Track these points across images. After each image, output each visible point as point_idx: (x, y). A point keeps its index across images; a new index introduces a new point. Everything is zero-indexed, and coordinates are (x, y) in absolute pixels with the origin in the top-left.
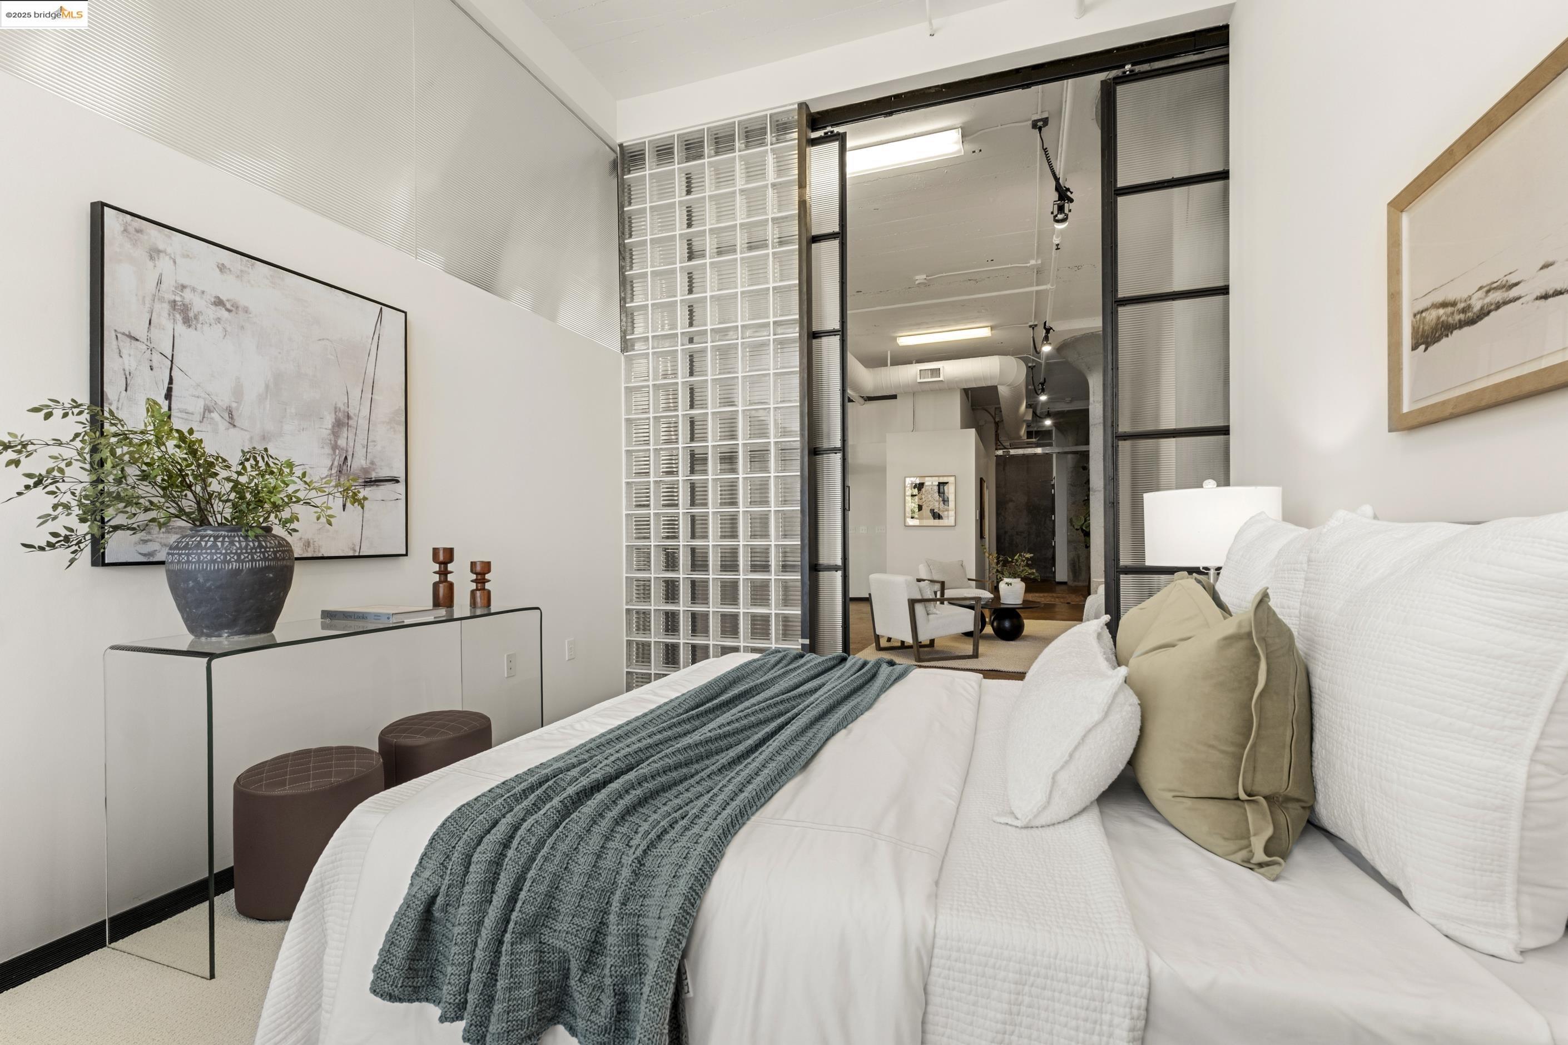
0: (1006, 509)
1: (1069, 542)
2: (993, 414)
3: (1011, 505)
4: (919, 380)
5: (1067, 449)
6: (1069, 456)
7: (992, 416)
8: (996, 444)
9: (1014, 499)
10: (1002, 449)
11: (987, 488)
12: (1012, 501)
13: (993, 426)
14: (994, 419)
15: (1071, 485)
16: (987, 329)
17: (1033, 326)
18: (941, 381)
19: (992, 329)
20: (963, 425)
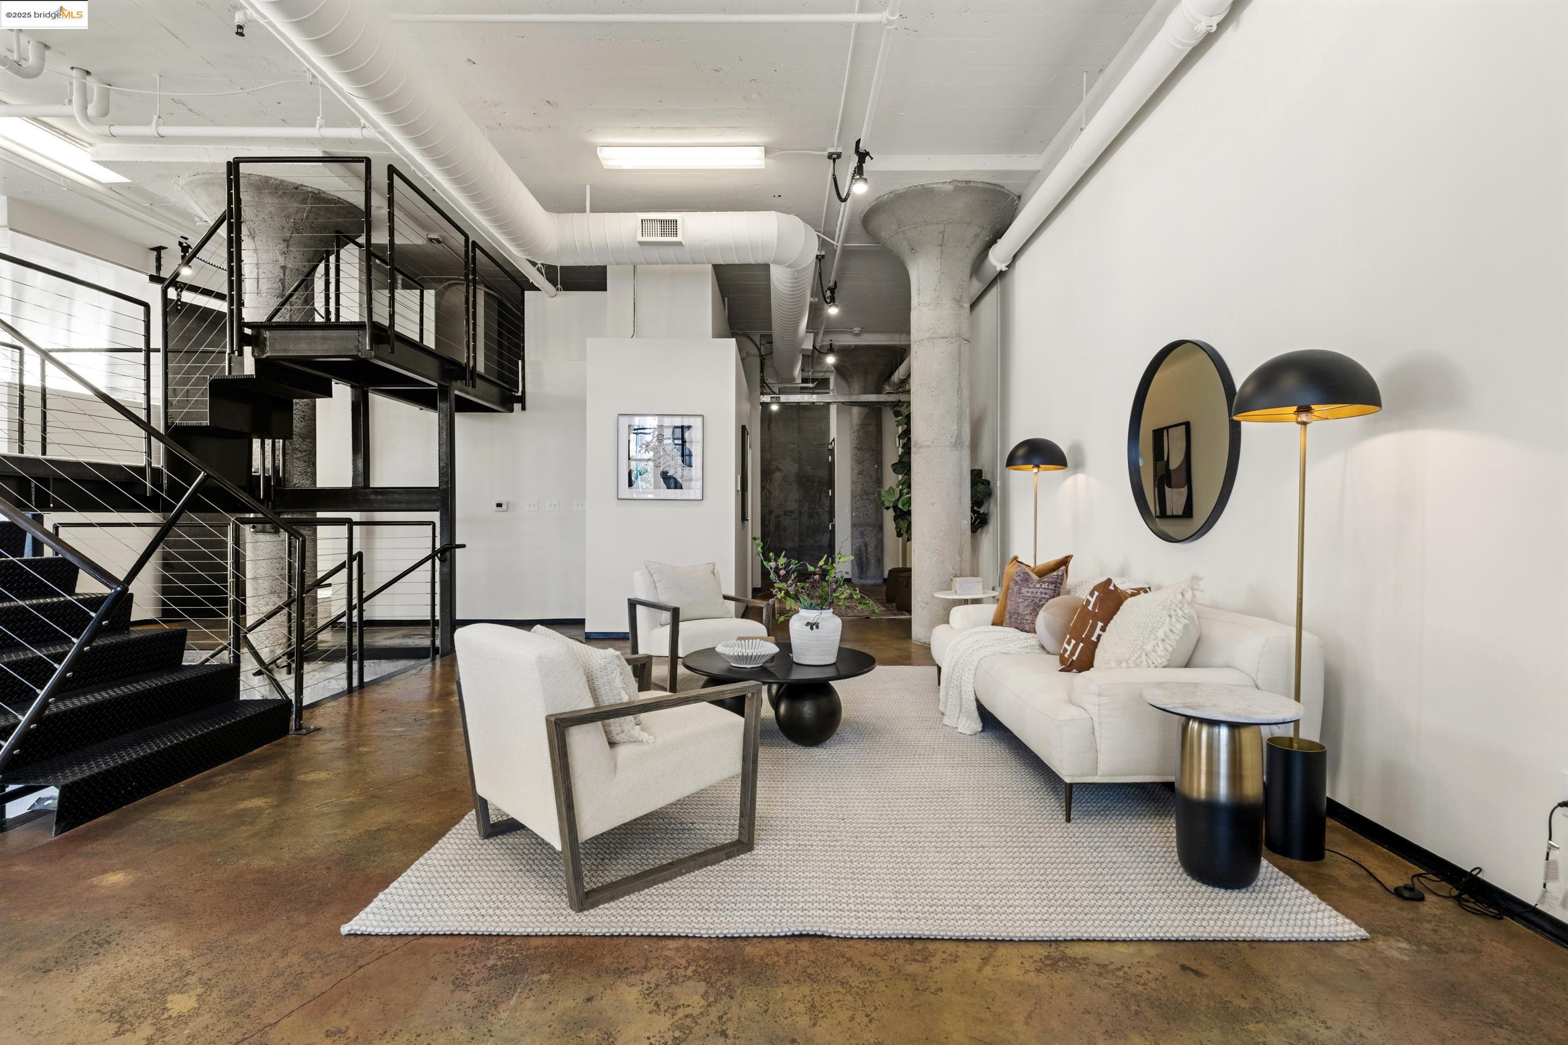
0: (771, 481)
1: (854, 526)
2: (758, 344)
3: (778, 475)
4: (640, 239)
5: (854, 398)
6: (855, 410)
7: (756, 345)
8: (762, 387)
9: (781, 466)
10: (769, 394)
11: (750, 447)
12: (779, 470)
13: (758, 361)
14: (759, 350)
15: (856, 448)
16: (759, 152)
17: (834, 156)
18: (680, 244)
19: (766, 152)
20: (718, 334)
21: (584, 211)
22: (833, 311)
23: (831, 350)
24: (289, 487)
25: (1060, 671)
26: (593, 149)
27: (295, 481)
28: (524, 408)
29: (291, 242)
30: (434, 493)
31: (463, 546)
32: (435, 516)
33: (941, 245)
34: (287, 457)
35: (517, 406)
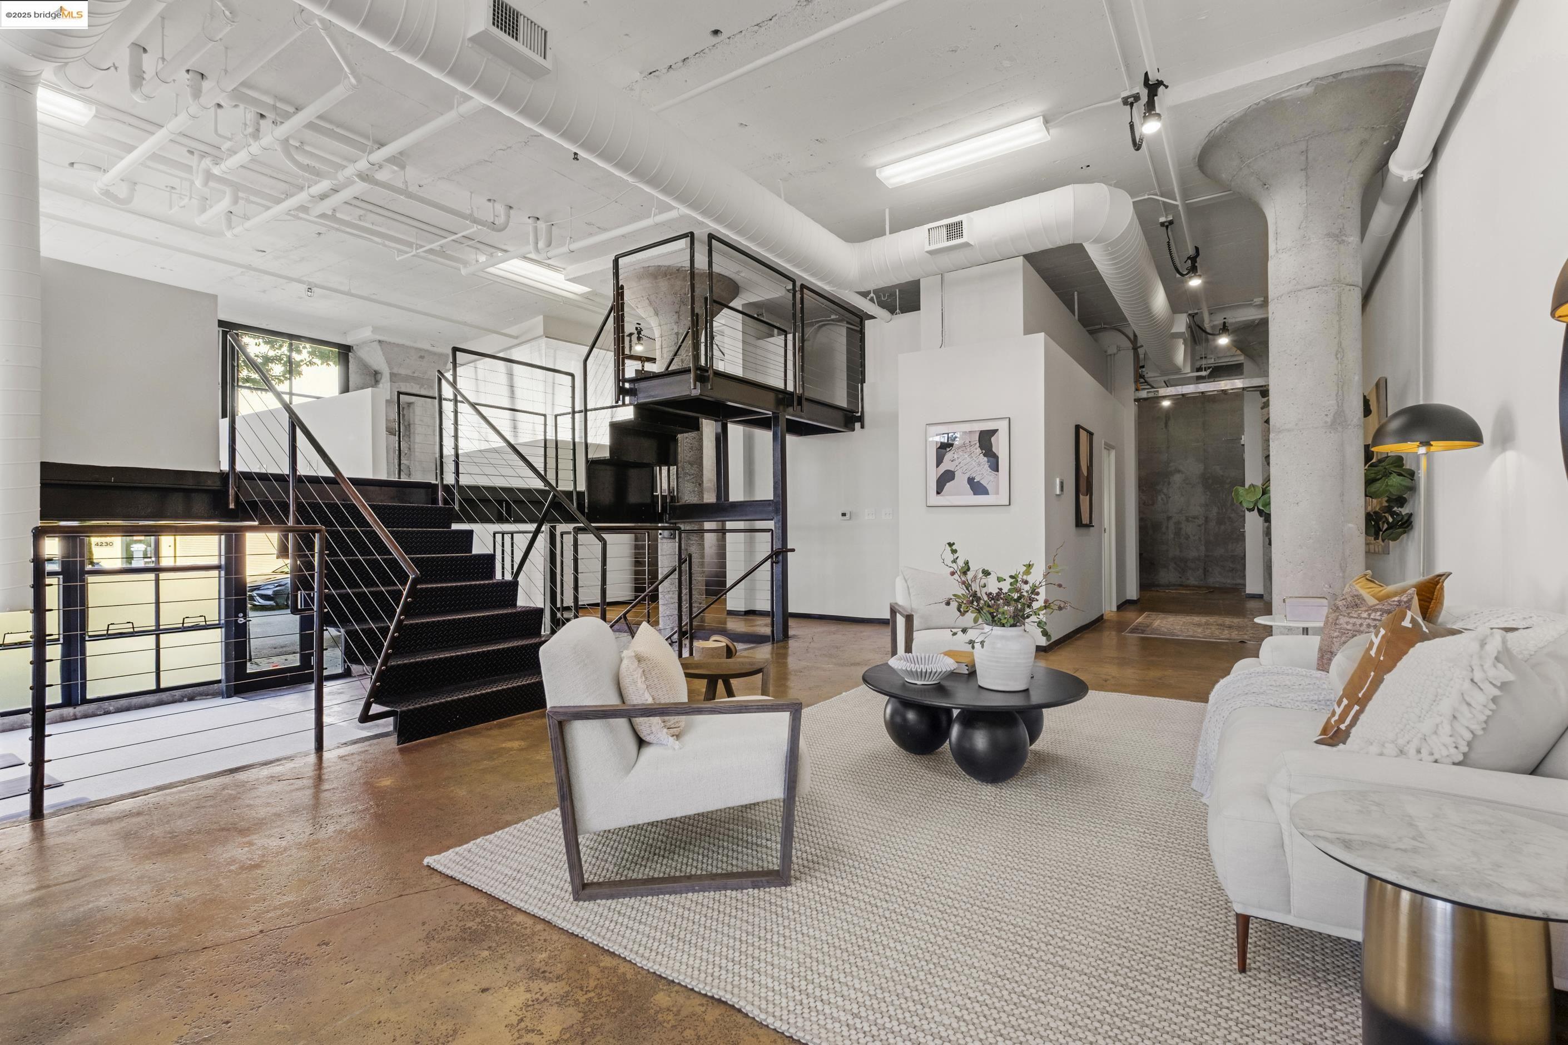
2: (1131, 336)
4: (931, 248)
7: (1128, 337)
8: (1137, 382)
9: (1181, 468)
10: (1147, 389)
14: (1133, 342)
16: (1037, 123)
17: (1131, 100)
18: (967, 245)
19: (1046, 121)
20: (1029, 329)
21: (885, 234)
22: (1195, 283)
23: (1224, 329)
24: (682, 502)
25: (1317, 742)
26: (872, 171)
27: (686, 498)
28: (862, 427)
29: (681, 313)
30: (770, 505)
31: (793, 550)
32: (770, 524)
33: (1306, 169)
34: (680, 480)
35: (858, 425)
